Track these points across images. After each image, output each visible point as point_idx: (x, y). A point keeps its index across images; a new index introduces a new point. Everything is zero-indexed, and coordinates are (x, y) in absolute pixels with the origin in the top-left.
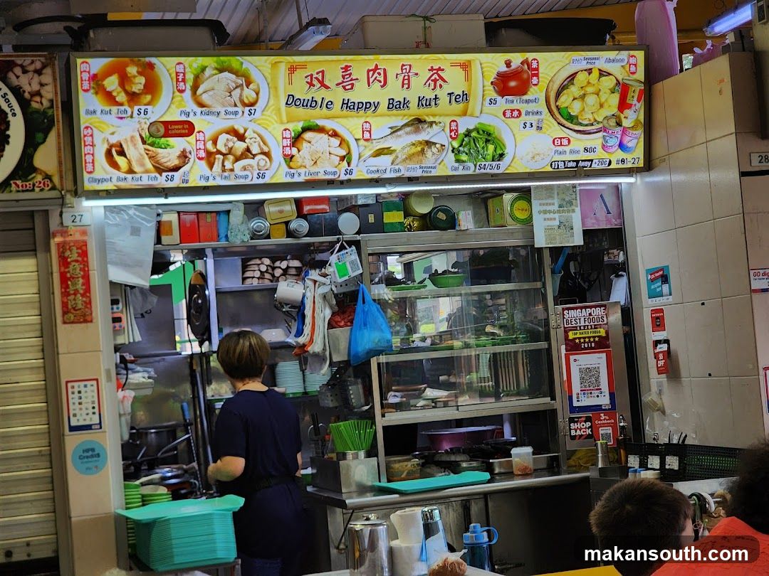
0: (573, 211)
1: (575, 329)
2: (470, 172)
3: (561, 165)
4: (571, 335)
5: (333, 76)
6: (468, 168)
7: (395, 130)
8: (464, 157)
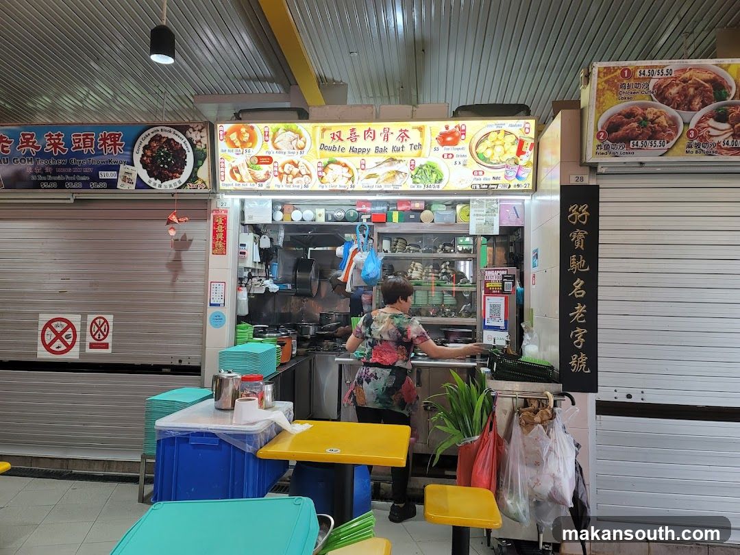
0: (495, 215)
1: (490, 282)
2: (422, 189)
3: (478, 187)
4: (488, 285)
5: (346, 134)
6: (420, 187)
7: (378, 165)
8: (418, 180)
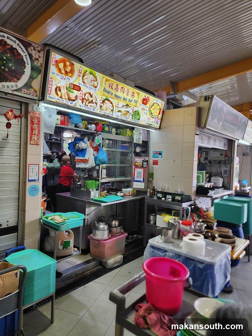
0: (141, 135)
1: (137, 162)
3: (148, 124)
4: (136, 164)
5: (114, 87)
6: (133, 120)
7: (123, 106)
8: (133, 118)
